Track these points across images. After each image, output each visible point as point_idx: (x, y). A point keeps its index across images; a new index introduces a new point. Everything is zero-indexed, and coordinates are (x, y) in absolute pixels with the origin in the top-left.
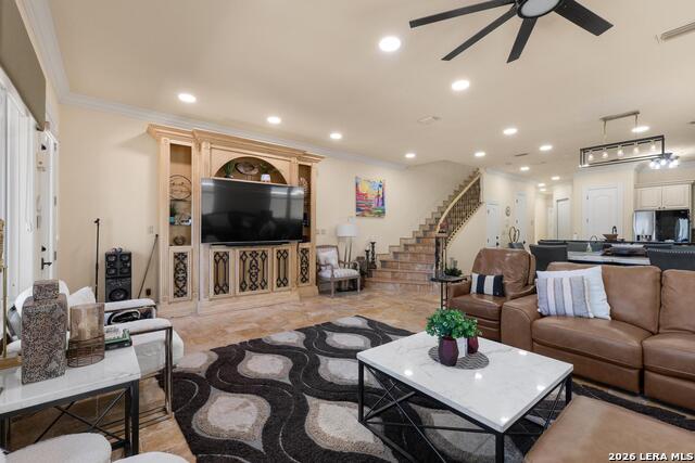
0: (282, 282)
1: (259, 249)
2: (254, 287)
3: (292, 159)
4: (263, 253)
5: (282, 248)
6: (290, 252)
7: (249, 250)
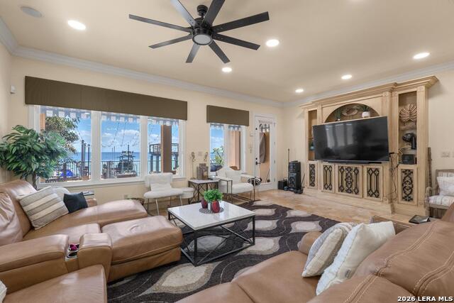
0: (374, 193)
1: (353, 166)
2: (349, 191)
3: (383, 94)
4: (356, 168)
5: (374, 166)
6: (381, 171)
7: (345, 166)
